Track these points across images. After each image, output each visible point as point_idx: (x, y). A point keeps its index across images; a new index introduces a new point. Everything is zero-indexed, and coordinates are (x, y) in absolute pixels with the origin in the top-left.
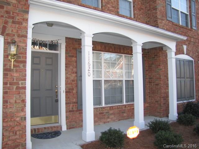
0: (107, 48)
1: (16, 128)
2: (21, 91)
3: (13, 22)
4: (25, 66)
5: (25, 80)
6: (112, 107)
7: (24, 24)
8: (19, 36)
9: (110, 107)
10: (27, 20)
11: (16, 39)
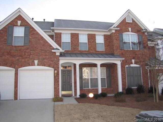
0: (91, 66)
1: (57, 91)
2: (58, 82)
3: (56, 65)
4: (59, 76)
5: (59, 79)
6: (93, 89)
7: (58, 65)
8: (57, 68)
9: (92, 89)
10: (59, 63)
11: (57, 69)
